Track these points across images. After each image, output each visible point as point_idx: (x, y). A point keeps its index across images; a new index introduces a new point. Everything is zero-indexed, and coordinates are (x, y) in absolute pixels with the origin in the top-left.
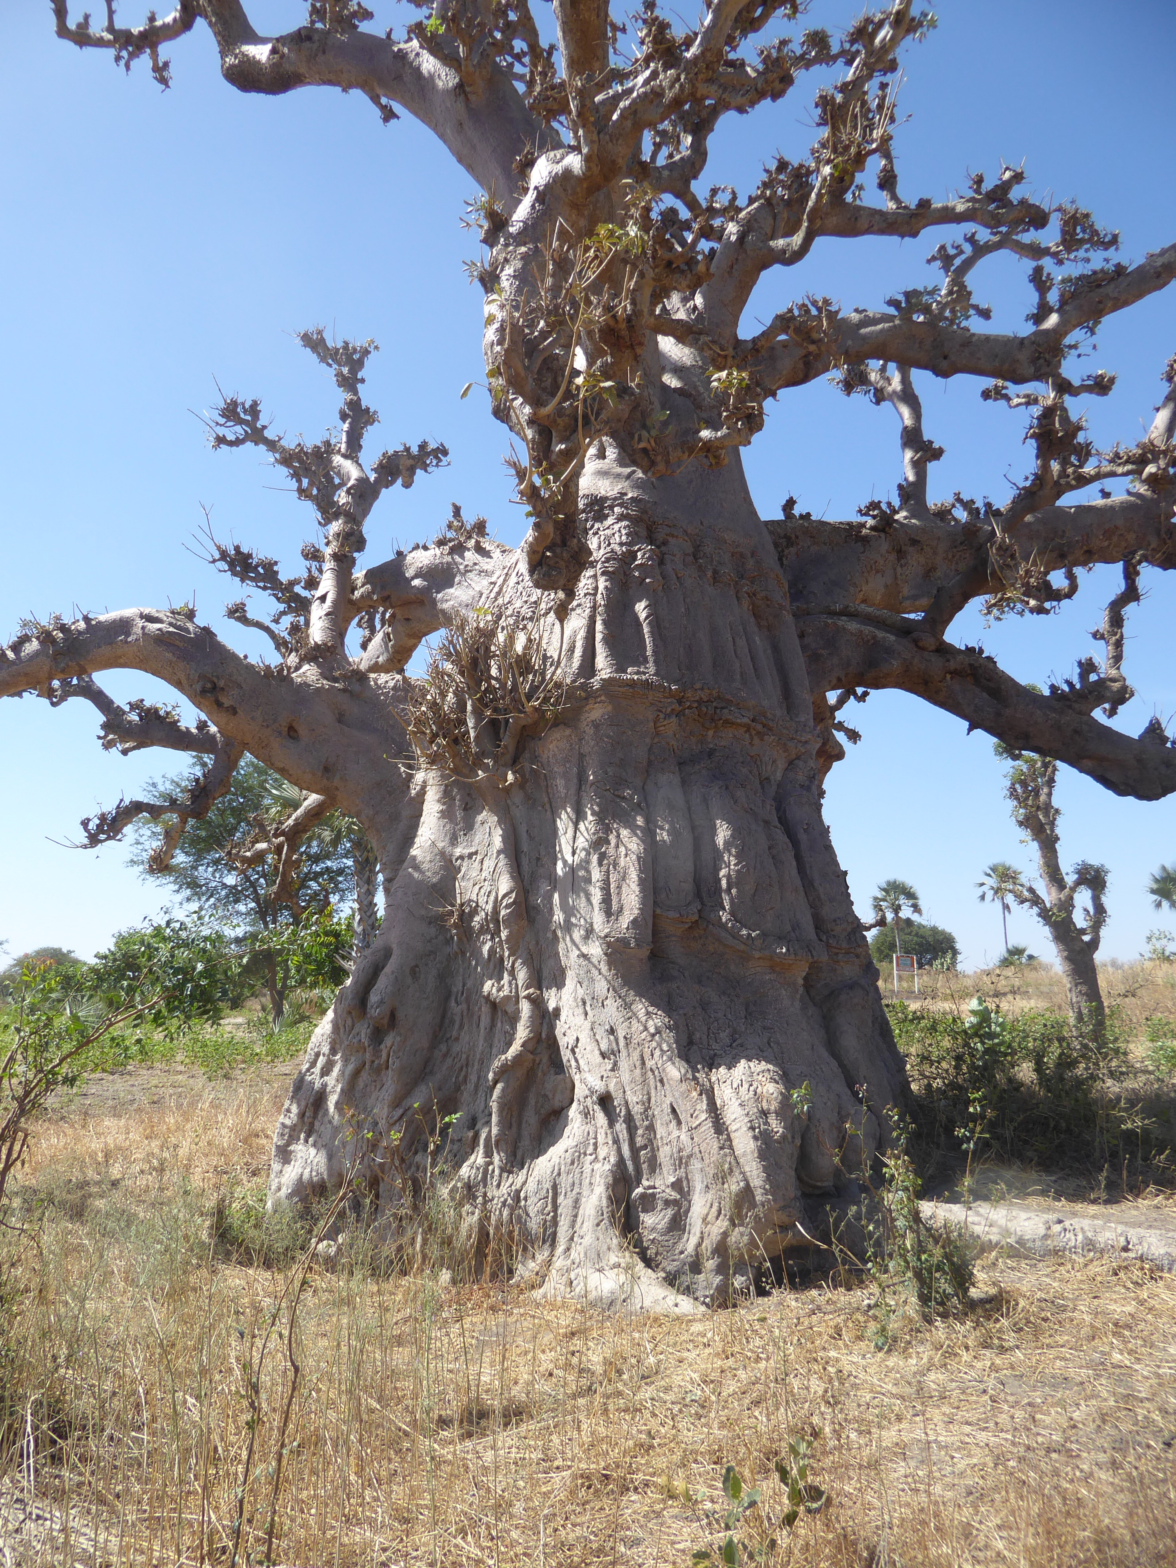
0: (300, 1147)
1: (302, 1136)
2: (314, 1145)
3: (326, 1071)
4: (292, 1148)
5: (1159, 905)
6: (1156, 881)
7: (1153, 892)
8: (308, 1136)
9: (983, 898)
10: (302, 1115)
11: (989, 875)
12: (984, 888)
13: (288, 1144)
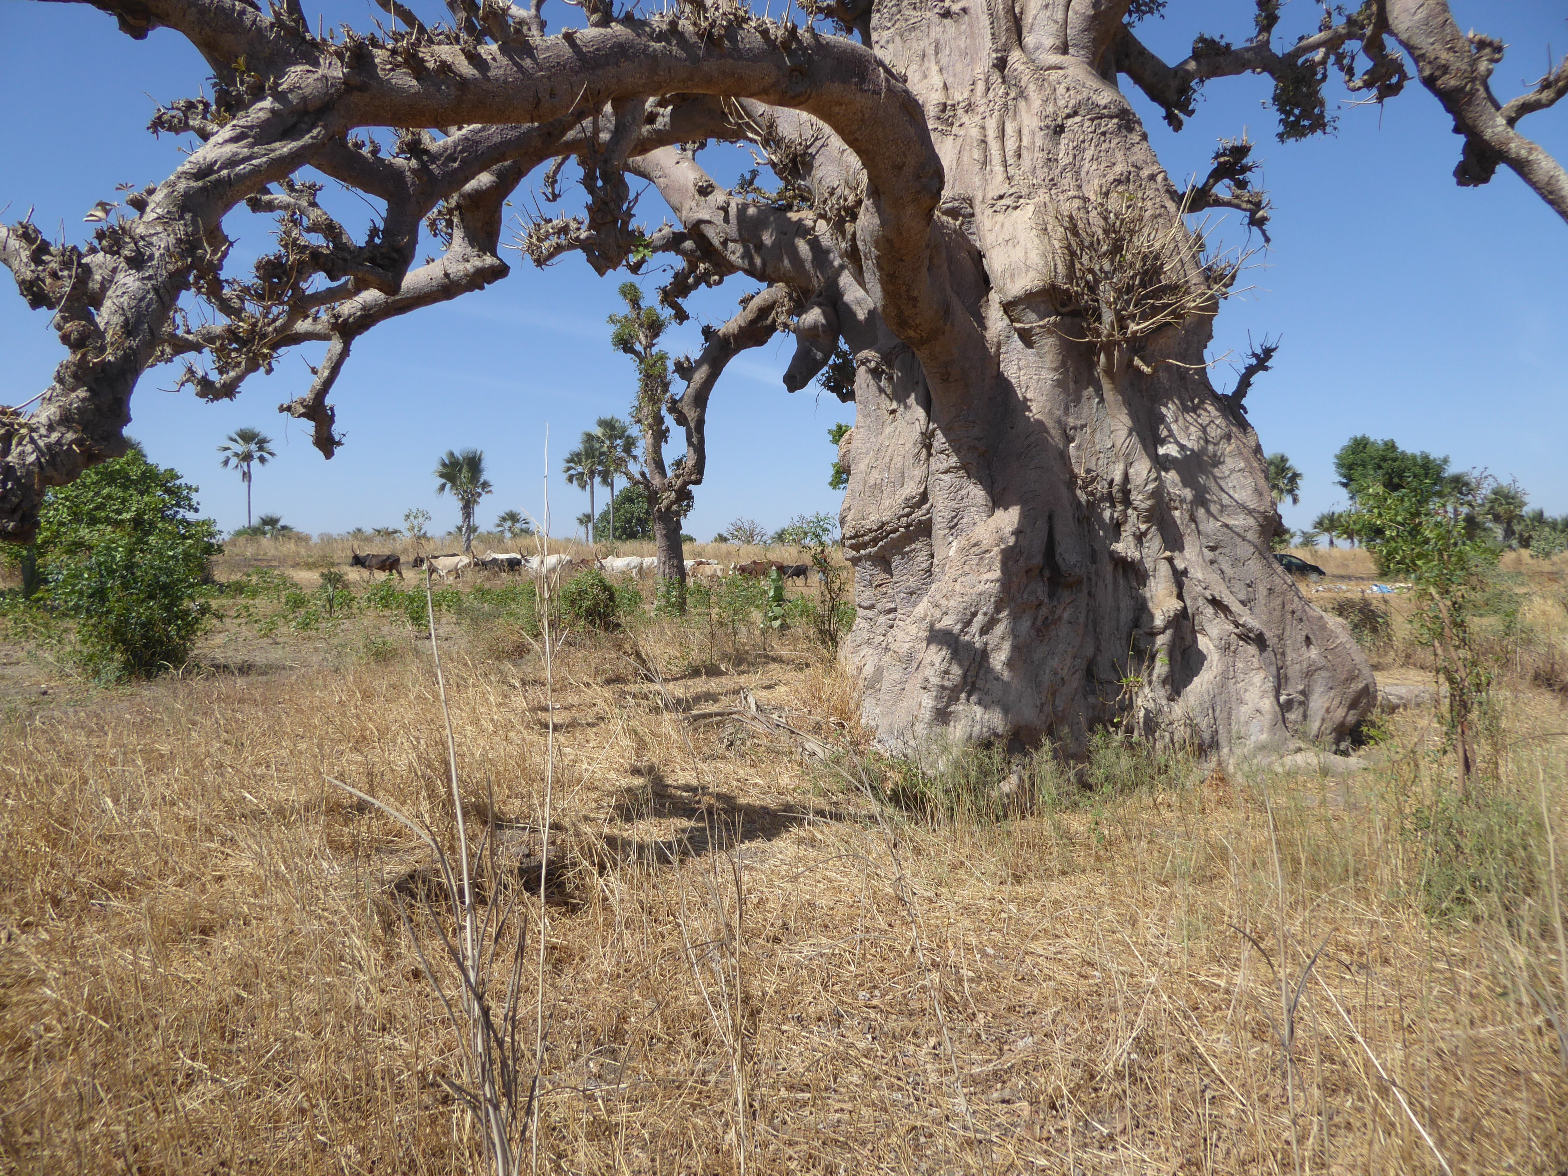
0: (961, 707)
1: (963, 696)
2: (979, 703)
3: (985, 630)
4: (952, 709)
5: (442, 488)
6: (444, 465)
7: (442, 476)
8: (969, 695)
9: (226, 463)
10: (965, 676)
11: (235, 441)
12: (229, 453)
13: (948, 705)
